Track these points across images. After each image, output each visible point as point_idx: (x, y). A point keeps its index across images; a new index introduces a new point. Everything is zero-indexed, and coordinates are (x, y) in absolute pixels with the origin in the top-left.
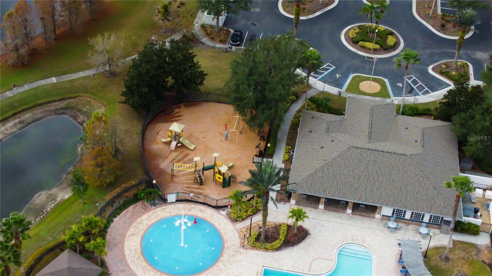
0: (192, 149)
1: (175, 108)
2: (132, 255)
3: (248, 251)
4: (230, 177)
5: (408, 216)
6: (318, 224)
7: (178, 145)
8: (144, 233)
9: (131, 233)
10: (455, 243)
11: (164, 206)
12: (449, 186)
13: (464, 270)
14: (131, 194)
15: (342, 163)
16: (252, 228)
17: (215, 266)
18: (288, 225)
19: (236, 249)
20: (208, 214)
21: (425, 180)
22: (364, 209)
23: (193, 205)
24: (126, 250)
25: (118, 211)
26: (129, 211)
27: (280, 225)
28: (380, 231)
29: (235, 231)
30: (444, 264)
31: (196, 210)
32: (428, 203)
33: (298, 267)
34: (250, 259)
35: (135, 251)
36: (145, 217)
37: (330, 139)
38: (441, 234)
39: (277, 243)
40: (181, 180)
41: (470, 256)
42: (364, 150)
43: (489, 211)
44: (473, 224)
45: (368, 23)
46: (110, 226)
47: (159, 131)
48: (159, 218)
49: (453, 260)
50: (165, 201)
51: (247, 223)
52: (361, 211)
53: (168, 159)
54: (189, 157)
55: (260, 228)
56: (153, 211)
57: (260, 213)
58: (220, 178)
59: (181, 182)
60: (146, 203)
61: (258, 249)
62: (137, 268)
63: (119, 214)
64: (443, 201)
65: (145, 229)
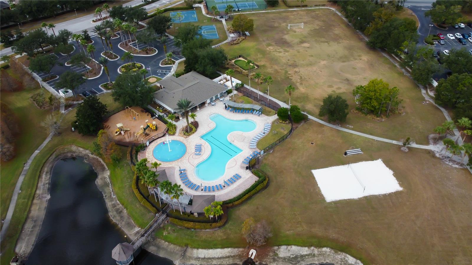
0: (129, 130)
3: (189, 137)
5: (214, 99)
7: (124, 132)
11: (148, 148)
14: (134, 152)
17: (187, 147)
19: (186, 140)
22: (202, 106)
23: (156, 141)
26: (139, 157)
28: (211, 108)
29: (178, 136)
31: (159, 141)
33: (207, 130)
34: (193, 138)
39: (194, 129)
41: (238, 97)
42: (186, 89)
44: (230, 89)
45: (127, 63)
54: (132, 133)
56: (146, 152)
58: (154, 128)
61: (191, 135)
65: (153, 157)
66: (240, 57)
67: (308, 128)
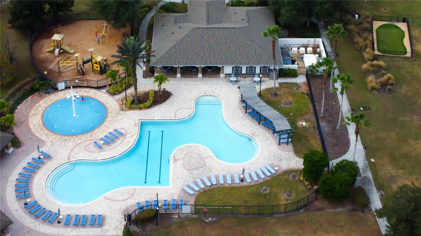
0: (73, 52)
1: (54, 28)
2: (36, 127)
3: (127, 112)
4: (105, 65)
5: (244, 71)
6: (178, 87)
7: (61, 51)
8: (43, 112)
9: (33, 114)
10: (280, 84)
11: (56, 93)
12: (266, 35)
13: (289, 100)
14: (28, 87)
15: (189, 40)
16: (127, 97)
17: (102, 125)
18: (155, 91)
19: (117, 112)
20: (92, 93)
21: (252, 43)
22: (211, 73)
24: (31, 125)
25: (19, 101)
26: (28, 100)
27: (149, 92)
28: (225, 85)
29: (114, 101)
30: (274, 98)
31: (82, 92)
32: (256, 58)
33: (166, 116)
34: (129, 117)
35: (38, 125)
36: (42, 102)
37: (178, 27)
38: (270, 80)
39: (148, 103)
40: (67, 75)
41: (293, 91)
42: (204, 29)
43: (303, 61)
44: (292, 69)
46: (15, 112)
47: (44, 45)
48: (53, 101)
49: (280, 95)
50: (57, 90)
51: (123, 94)
52: (209, 75)
53: (54, 62)
54: (71, 59)
55: (133, 96)
56: (48, 97)
57: (133, 87)
58: (97, 67)
59: (67, 76)
60: (41, 93)
61: (134, 109)
62: (41, 135)
63: (20, 103)
64: (267, 55)
65: (44, 110)
66: (404, 21)
67: (341, 227)
